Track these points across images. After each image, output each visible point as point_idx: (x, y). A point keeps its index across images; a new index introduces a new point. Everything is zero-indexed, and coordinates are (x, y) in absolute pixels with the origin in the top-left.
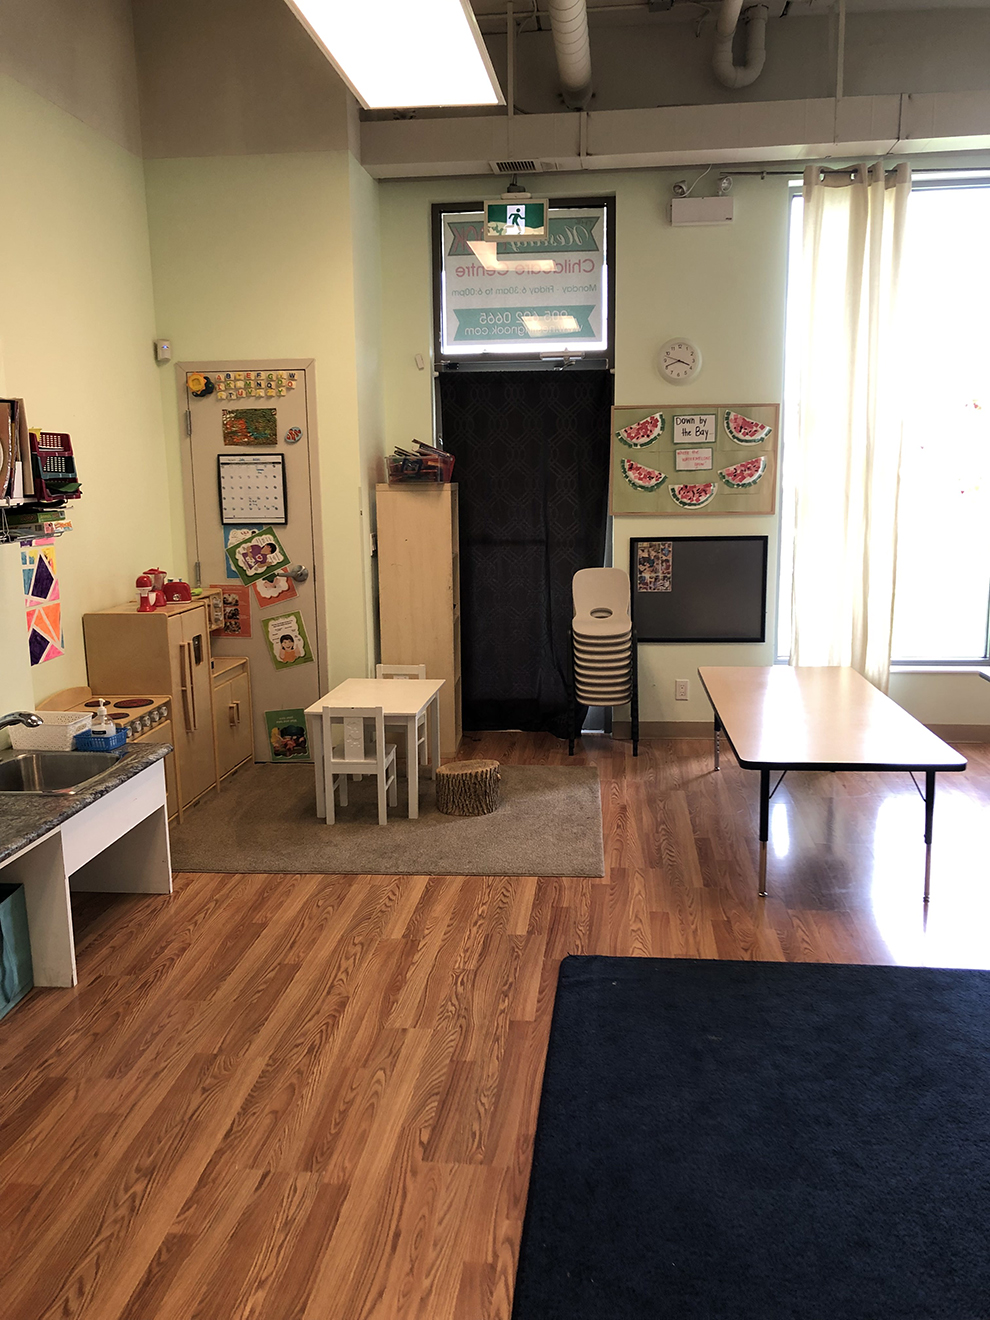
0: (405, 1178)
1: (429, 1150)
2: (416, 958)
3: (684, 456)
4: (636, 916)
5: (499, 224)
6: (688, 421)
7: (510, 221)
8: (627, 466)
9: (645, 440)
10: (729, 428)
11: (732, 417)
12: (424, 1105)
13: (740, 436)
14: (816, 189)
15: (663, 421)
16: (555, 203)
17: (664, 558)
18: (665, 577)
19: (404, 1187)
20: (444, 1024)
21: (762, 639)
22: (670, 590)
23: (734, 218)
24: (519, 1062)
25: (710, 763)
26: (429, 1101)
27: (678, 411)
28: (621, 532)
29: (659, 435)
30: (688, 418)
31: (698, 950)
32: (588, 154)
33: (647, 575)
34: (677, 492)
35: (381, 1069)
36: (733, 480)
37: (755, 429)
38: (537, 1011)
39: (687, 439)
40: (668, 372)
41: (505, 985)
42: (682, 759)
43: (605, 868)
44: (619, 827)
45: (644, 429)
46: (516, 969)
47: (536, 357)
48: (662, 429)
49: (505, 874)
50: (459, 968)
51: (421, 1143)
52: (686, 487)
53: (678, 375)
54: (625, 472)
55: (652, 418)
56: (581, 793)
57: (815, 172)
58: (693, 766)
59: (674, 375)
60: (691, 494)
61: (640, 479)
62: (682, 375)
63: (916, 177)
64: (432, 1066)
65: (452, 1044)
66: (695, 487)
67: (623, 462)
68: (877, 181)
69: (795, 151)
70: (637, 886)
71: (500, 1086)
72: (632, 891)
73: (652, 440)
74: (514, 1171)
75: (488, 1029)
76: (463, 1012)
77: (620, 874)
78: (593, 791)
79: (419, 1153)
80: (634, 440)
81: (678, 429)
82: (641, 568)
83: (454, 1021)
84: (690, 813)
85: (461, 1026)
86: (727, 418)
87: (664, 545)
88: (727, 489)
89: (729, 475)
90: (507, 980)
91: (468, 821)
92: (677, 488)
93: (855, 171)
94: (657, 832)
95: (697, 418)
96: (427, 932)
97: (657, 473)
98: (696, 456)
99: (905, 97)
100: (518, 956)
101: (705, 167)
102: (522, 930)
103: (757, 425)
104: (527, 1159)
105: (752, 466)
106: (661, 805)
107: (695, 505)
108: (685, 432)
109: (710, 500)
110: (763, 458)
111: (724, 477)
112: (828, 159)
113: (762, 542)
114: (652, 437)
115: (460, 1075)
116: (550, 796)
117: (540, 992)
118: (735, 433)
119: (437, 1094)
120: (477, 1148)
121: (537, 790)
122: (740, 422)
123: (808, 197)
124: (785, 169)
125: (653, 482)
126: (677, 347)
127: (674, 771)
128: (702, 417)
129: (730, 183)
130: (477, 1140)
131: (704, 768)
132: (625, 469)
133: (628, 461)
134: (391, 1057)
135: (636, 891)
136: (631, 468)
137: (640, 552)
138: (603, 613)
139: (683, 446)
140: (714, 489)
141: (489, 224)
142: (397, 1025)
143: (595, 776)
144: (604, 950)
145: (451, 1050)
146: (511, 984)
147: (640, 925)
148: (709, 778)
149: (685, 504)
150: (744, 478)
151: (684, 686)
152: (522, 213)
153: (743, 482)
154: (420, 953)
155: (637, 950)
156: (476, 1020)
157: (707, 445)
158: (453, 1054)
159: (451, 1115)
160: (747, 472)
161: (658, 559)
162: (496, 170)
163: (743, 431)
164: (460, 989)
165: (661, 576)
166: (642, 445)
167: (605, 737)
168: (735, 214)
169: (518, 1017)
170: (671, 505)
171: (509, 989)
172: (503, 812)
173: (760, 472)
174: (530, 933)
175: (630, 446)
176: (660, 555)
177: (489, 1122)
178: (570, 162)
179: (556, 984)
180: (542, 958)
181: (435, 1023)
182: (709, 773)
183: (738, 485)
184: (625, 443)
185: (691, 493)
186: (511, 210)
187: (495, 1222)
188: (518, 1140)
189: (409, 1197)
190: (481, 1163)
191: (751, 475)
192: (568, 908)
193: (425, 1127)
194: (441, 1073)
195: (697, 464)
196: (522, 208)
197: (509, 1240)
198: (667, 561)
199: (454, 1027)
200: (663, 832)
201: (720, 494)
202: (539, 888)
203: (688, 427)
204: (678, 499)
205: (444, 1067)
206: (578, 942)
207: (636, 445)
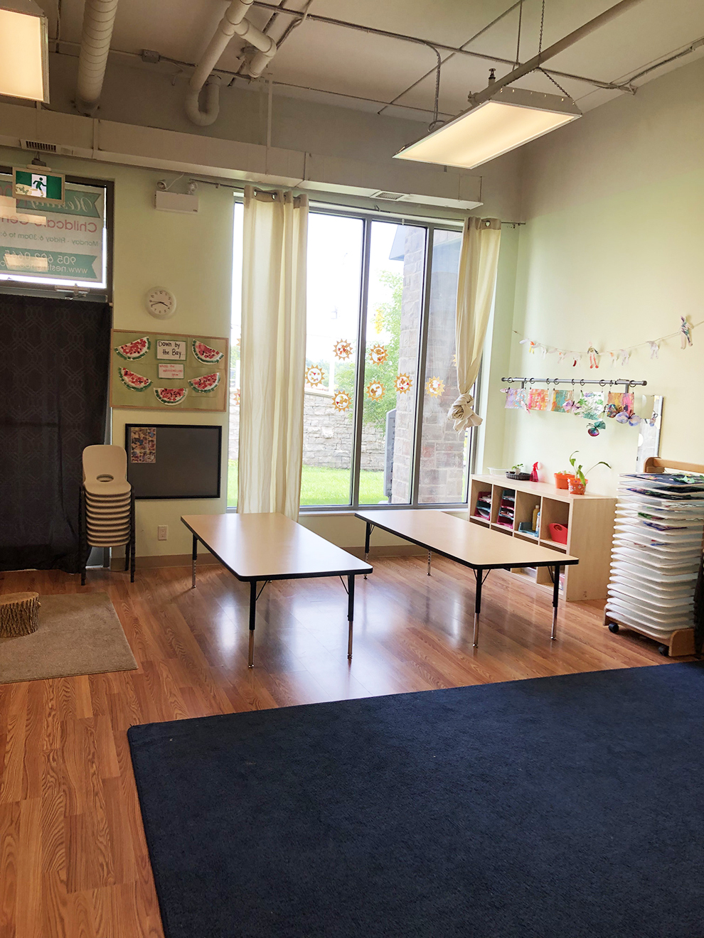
0: (58, 910)
1: (69, 884)
2: (8, 747)
3: (164, 369)
4: (171, 693)
5: (25, 186)
6: (167, 344)
7: (34, 186)
8: (123, 372)
9: (136, 355)
10: (195, 351)
11: (197, 344)
12: (54, 854)
13: (203, 357)
14: (252, 200)
15: (149, 342)
16: (70, 179)
17: (150, 439)
18: (151, 453)
19: (60, 914)
20: (50, 791)
21: (218, 496)
22: (154, 462)
23: (199, 211)
24: (119, 806)
25: (189, 583)
26: (57, 850)
27: (159, 337)
28: (117, 420)
29: (146, 352)
30: (167, 342)
31: (220, 709)
32: (99, 149)
33: (138, 451)
34: (159, 393)
35: (8, 835)
36: (199, 387)
37: (213, 353)
38: (120, 769)
39: (166, 357)
40: (153, 309)
41: (89, 755)
42: (167, 582)
43: (137, 664)
44: (137, 633)
45: (136, 347)
46: (94, 742)
47: (52, 288)
48: (148, 348)
49: (61, 676)
50: (47, 748)
51: (62, 881)
52: (166, 390)
53: (160, 312)
54: (121, 377)
55: (141, 340)
56: (101, 612)
57: (251, 190)
58: (176, 586)
59: (157, 312)
60: (169, 395)
61: (133, 382)
62: (163, 312)
63: (311, 204)
64: (49, 825)
65: (61, 805)
66: (172, 390)
67: (120, 369)
68: (289, 202)
69: (239, 174)
70: (164, 673)
71: (110, 826)
72: (162, 675)
73: (142, 355)
74: (141, 882)
75: (87, 788)
76: (62, 781)
77: (149, 665)
78: (109, 610)
79: (63, 889)
80: (129, 355)
81: (160, 349)
82: (134, 445)
83: (56, 789)
84: (185, 618)
85: (64, 791)
86: (194, 345)
87: (150, 430)
88: (194, 394)
89: (196, 383)
90: (90, 751)
91: (15, 640)
92: (159, 390)
93: (275, 194)
94: (166, 633)
95: (173, 343)
96: (10, 727)
97: (145, 379)
98: (173, 369)
99: (307, 155)
100: (92, 733)
101: (180, 173)
102: (88, 714)
103: (214, 351)
104: (148, 872)
105: (212, 378)
106: (163, 615)
107: (172, 402)
108: (165, 352)
109: (183, 400)
110: (218, 374)
111: (192, 385)
112: (260, 183)
113: (217, 430)
114: (141, 353)
115: (76, 825)
116: (75, 616)
117: (118, 755)
118: (200, 355)
119: (62, 843)
120: (108, 874)
121: (66, 612)
122: (203, 348)
123: (247, 205)
124: (231, 184)
125: (143, 385)
126: (159, 293)
127: (164, 591)
128: (177, 343)
129: (196, 187)
130: (105, 868)
131: (185, 587)
132: (121, 374)
133: (124, 369)
134: (14, 824)
135: (165, 676)
136: (126, 374)
137: (132, 434)
138: (107, 478)
139: (162, 361)
140: (186, 392)
141: (17, 185)
142: (10, 800)
143: (107, 599)
144: (155, 719)
145: (63, 809)
146: (94, 753)
147: (175, 698)
148: (190, 593)
149: (165, 401)
150: (206, 386)
151: (164, 530)
152: (44, 181)
153: (206, 389)
154: (10, 743)
155: (180, 716)
156: (74, 784)
157: (179, 362)
158: (65, 812)
159: (79, 856)
160: (208, 382)
161: (146, 439)
162: (24, 146)
163: (205, 354)
164: (54, 764)
165: (148, 451)
166: (134, 358)
167: (105, 570)
168: (199, 209)
169: (107, 776)
170: (155, 402)
171: (93, 757)
172: (43, 630)
173: (216, 383)
174: (96, 715)
175: (125, 358)
176: (147, 437)
177: (110, 855)
178: (86, 153)
179: (128, 749)
180: (111, 732)
181: (41, 793)
182: (190, 590)
183: (202, 391)
184: (122, 356)
185: (170, 393)
186: (35, 178)
187: (139, 920)
188: (137, 861)
189: (66, 921)
190: (115, 884)
191: (210, 385)
192: (119, 694)
193: (61, 869)
194: (60, 827)
195: (173, 375)
196: (45, 178)
197: (153, 930)
198: (152, 441)
199: (59, 792)
200: (171, 633)
201: (189, 396)
202: (92, 683)
203: (167, 349)
204: (160, 398)
205: (61, 822)
206: (134, 716)
207: (129, 358)
